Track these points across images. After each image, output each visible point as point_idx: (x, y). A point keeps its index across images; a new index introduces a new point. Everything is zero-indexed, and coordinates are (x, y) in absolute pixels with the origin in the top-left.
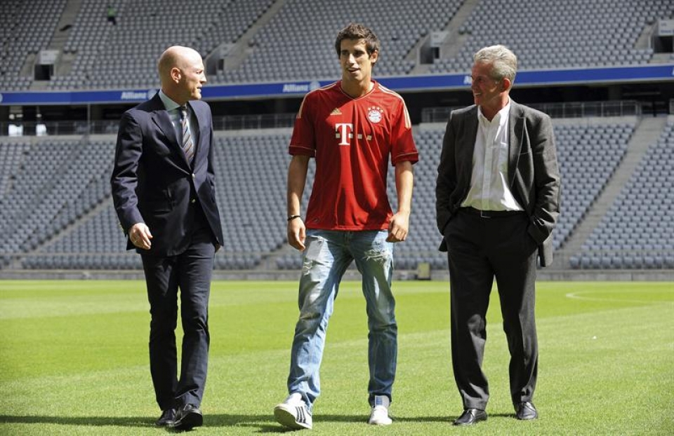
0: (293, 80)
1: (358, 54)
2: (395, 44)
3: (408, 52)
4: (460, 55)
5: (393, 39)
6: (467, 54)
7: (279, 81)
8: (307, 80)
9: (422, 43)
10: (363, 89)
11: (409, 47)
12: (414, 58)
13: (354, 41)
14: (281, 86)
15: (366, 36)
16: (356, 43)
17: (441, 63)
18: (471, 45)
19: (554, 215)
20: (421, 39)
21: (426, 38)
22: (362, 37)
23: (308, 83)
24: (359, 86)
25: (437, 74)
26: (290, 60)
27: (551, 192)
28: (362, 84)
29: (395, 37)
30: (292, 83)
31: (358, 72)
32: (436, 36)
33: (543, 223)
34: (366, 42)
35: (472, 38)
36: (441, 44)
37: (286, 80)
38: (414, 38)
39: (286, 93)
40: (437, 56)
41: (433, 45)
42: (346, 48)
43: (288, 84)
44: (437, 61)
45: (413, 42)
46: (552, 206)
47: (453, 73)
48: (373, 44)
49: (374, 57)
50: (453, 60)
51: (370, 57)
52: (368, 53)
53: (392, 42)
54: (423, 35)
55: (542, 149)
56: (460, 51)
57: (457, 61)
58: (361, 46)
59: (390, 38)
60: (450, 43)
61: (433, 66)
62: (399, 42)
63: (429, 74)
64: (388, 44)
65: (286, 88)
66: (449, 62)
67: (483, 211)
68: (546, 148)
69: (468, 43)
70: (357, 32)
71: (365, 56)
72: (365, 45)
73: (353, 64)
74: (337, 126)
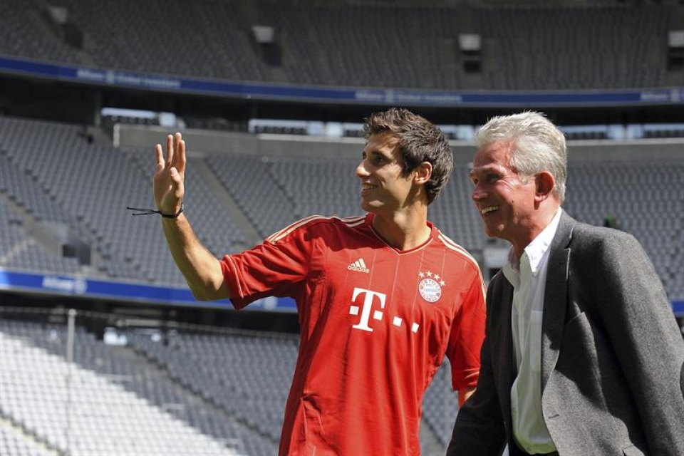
74: (358, 291)
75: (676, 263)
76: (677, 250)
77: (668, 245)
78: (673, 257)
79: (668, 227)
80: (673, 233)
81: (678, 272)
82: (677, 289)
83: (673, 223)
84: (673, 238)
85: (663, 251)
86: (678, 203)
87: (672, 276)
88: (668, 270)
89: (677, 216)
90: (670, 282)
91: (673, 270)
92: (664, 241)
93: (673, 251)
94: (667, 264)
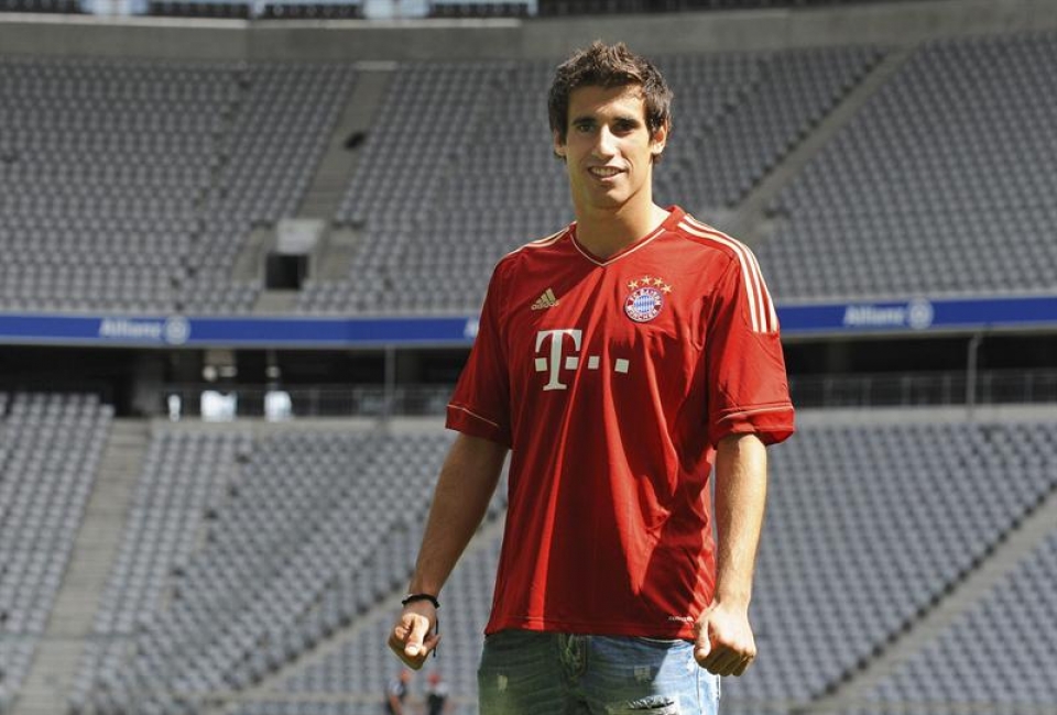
0: (869, 297)
1: (622, 126)
7: (836, 299)
8: (902, 296)
13: (612, 91)
14: (840, 310)
15: (644, 77)
16: (619, 97)
22: (634, 80)
31: (620, 177)
34: (644, 95)
37: (852, 298)
42: (586, 112)
48: (659, 102)
49: (659, 139)
51: (651, 138)
52: (649, 127)
58: (630, 106)
70: (619, 67)
71: (641, 135)
72: (643, 101)
73: (610, 157)
74: (541, 336)
75: (200, 250)
76: (202, 225)
77: (185, 215)
78: (194, 237)
79: (188, 182)
80: (196, 194)
81: (202, 265)
82: (198, 297)
83: (196, 177)
84: (196, 203)
85: (176, 227)
86: (207, 139)
87: (191, 272)
88: (183, 261)
89: (205, 163)
90: (188, 284)
91: (193, 262)
92: (178, 209)
93: (193, 227)
94: (183, 250)
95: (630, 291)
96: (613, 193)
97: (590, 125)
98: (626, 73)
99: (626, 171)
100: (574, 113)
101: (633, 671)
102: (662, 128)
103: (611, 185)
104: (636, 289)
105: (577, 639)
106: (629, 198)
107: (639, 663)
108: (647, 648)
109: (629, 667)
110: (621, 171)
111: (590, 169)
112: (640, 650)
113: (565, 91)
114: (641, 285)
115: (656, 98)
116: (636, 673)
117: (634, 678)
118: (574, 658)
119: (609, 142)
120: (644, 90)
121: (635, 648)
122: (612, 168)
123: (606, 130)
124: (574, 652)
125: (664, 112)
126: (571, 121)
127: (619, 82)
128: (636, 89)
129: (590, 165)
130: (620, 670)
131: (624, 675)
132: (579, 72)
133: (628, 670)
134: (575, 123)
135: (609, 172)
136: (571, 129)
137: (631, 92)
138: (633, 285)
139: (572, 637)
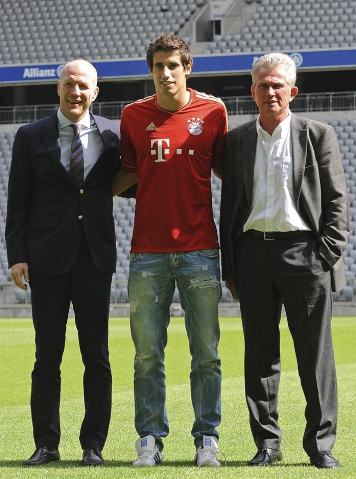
0: (36, 63)
1: (173, 66)
2: (165, 16)
3: (182, 26)
4: (247, 30)
5: (163, 10)
6: (256, 29)
7: (18, 64)
8: (54, 62)
9: (199, 14)
10: (178, 103)
11: (182, 21)
12: (188, 34)
13: (168, 53)
14: (21, 70)
15: (181, 47)
16: (171, 55)
17: (223, 40)
18: (260, 17)
19: (344, 234)
20: (198, 10)
21: (204, 8)
22: (177, 48)
23: (55, 67)
24: (174, 99)
25: (217, 54)
26: (31, 38)
27: (339, 208)
28: (176, 97)
29: (164, 7)
30: (35, 67)
31: (172, 85)
32: (217, 7)
33: (334, 243)
34: (181, 53)
35: (262, 9)
36: (223, 16)
37: (27, 63)
38: (188, 9)
39: (27, 78)
40: (218, 32)
41: (212, 18)
42: (160, 61)
43: (29, 67)
44: (217, 38)
45: (188, 13)
46: (341, 224)
47: (238, 53)
48: (187, 55)
49: (188, 69)
50: (238, 37)
51: (184, 69)
52: (183, 65)
53: (162, 14)
54: (200, 6)
55: (328, 162)
56: (247, 26)
57: (243, 38)
58: (175, 58)
59: (158, 8)
60: (235, 14)
61: (213, 44)
62: (170, 14)
63: (208, 54)
64: (156, 17)
65: (27, 73)
66: (232, 40)
67: (266, 233)
68: (331, 161)
69: (257, 15)
70: (171, 43)
71: (180, 68)
72: (180, 56)
73: (168, 78)
74: (153, 142)
95: (189, 124)
96: (170, 91)
97: (161, 66)
98: (172, 46)
99: (175, 82)
100: (155, 61)
101: (201, 267)
102: (189, 65)
103: (170, 88)
104: (190, 123)
105: (177, 256)
106: (177, 92)
107: (203, 265)
108: (205, 259)
109: (200, 266)
110: (173, 83)
111: (162, 83)
112: (203, 260)
113: (151, 53)
114: (192, 121)
115: (185, 54)
116: (203, 268)
117: (202, 270)
118: (176, 264)
119: (167, 72)
120: (181, 51)
121: (201, 259)
122: (169, 82)
123: (166, 68)
124: (176, 261)
125: (189, 58)
126: (154, 63)
127: (171, 49)
128: (177, 52)
129: (161, 81)
130: (197, 267)
131: (198, 269)
132: (156, 46)
133: (199, 267)
134: (155, 65)
135: (168, 83)
136: (154, 67)
137: (175, 53)
138: (189, 121)
139: (175, 256)
